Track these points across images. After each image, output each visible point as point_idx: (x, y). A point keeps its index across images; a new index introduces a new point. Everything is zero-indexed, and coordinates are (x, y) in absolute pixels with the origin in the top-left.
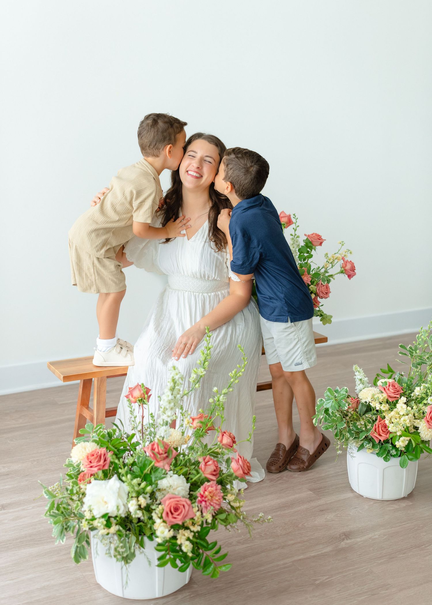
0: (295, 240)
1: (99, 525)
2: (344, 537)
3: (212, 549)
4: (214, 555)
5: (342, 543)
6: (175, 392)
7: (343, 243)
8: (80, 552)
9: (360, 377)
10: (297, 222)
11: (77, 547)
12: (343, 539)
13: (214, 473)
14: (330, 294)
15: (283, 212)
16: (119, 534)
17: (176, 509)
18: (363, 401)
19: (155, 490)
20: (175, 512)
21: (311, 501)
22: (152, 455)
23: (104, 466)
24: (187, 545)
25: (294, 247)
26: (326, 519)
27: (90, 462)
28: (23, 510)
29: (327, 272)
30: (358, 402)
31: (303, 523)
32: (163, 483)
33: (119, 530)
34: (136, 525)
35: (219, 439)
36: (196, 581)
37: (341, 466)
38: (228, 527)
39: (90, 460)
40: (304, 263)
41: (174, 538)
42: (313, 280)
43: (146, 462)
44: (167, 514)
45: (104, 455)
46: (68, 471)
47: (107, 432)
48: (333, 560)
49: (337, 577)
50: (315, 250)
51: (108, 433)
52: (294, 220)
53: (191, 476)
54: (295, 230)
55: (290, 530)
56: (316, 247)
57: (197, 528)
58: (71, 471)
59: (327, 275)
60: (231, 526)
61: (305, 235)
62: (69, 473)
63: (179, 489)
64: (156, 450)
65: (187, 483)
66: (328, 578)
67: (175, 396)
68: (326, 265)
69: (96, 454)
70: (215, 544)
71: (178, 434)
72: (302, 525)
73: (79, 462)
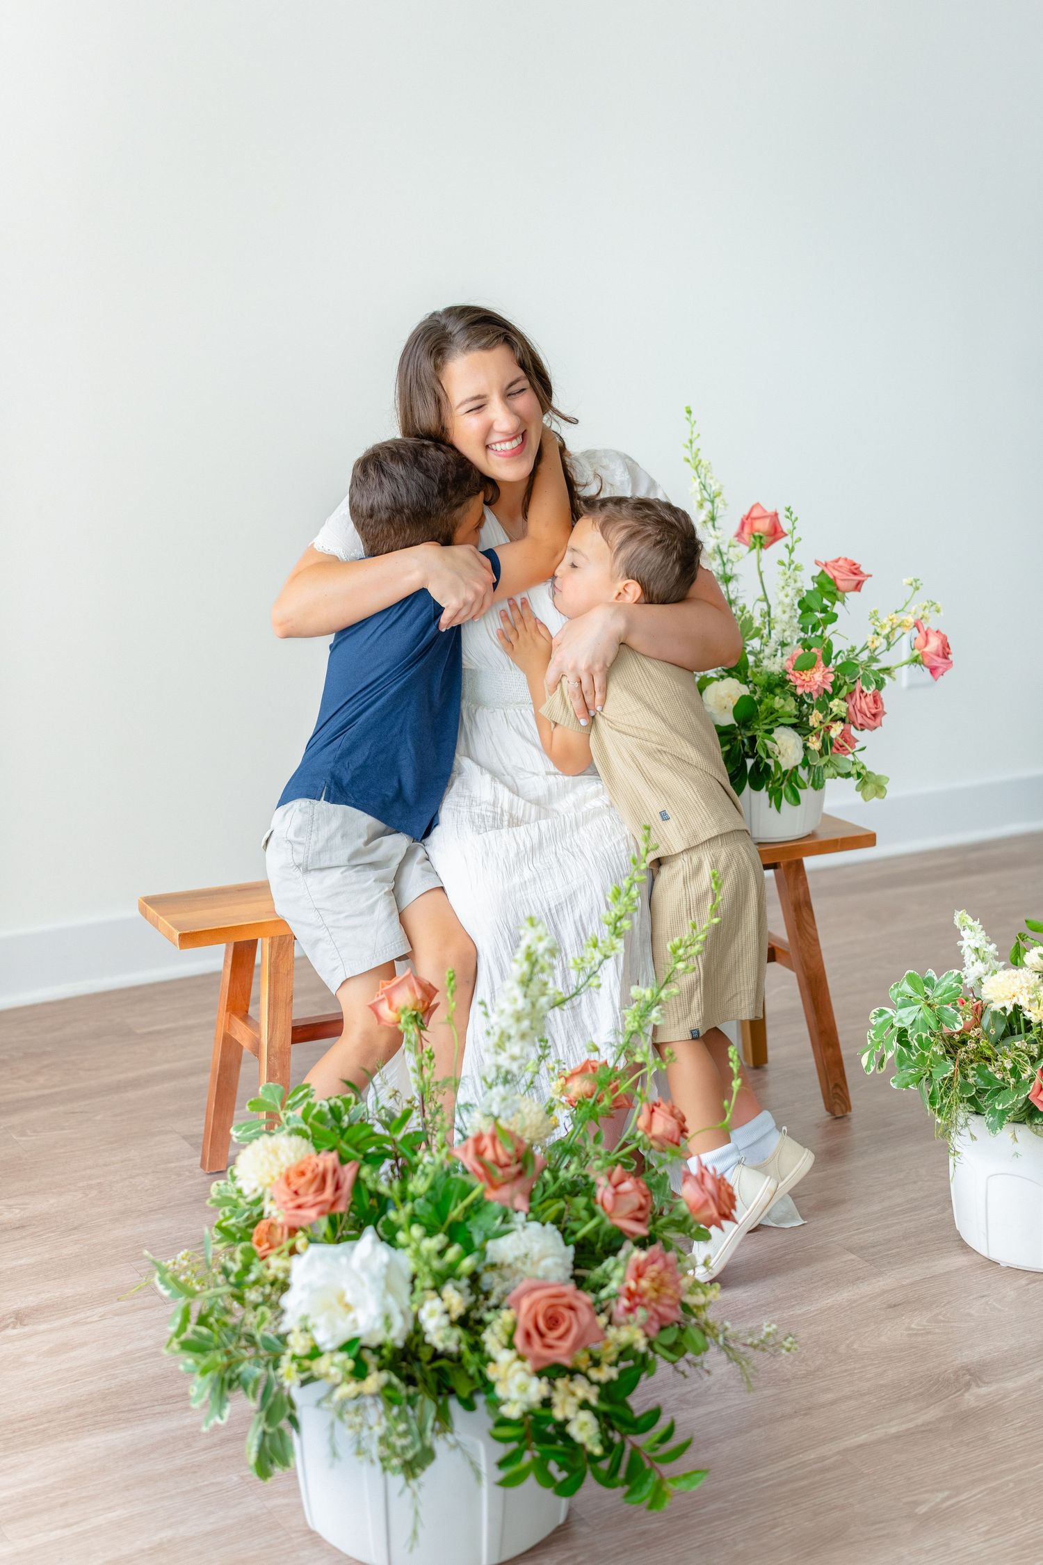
0: (790, 577)
1: (333, 1370)
2: (968, 1377)
3: (646, 1429)
4: (658, 1445)
5: (967, 1395)
6: (534, 988)
7: (918, 582)
8: (272, 1448)
9: (975, 943)
10: (794, 528)
11: (264, 1433)
12: (968, 1386)
13: (640, 1215)
14: (884, 719)
15: (758, 505)
16: (387, 1395)
17: (553, 1322)
18: (996, 1007)
19: (480, 1269)
20: (550, 1329)
21: (858, 1279)
22: (480, 1170)
23: (334, 1204)
24: (586, 1424)
25: (787, 596)
26: (909, 1329)
27: (296, 1193)
28: (75, 1323)
29: (877, 661)
30: (980, 1011)
31: (848, 1342)
32: (503, 1249)
33: (389, 1385)
34: (428, 1368)
35: (642, 1122)
36: (583, 1516)
37: (920, 1183)
38: (682, 1365)
39: (294, 1188)
40: (813, 636)
41: (547, 1403)
42: (838, 683)
43: (451, 1187)
44: (528, 1335)
45: (335, 1171)
46: (217, 1217)
47: (327, 1107)
48: (952, 1446)
49: (974, 1492)
50: (843, 603)
51: (331, 1109)
52: (785, 525)
53: (574, 1225)
54: (791, 551)
55: (818, 1363)
56: (847, 594)
57: (607, 1373)
58: (227, 1219)
59: (875, 667)
60: (688, 1361)
61: (817, 563)
62: (224, 1224)
63: (548, 1262)
64: (489, 1155)
65: (567, 1244)
66: (948, 1498)
67: (534, 1000)
68: (873, 642)
69: (310, 1168)
70: (655, 1414)
71: (535, 1109)
72: (848, 1346)
73: (260, 1191)
